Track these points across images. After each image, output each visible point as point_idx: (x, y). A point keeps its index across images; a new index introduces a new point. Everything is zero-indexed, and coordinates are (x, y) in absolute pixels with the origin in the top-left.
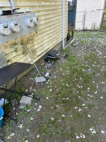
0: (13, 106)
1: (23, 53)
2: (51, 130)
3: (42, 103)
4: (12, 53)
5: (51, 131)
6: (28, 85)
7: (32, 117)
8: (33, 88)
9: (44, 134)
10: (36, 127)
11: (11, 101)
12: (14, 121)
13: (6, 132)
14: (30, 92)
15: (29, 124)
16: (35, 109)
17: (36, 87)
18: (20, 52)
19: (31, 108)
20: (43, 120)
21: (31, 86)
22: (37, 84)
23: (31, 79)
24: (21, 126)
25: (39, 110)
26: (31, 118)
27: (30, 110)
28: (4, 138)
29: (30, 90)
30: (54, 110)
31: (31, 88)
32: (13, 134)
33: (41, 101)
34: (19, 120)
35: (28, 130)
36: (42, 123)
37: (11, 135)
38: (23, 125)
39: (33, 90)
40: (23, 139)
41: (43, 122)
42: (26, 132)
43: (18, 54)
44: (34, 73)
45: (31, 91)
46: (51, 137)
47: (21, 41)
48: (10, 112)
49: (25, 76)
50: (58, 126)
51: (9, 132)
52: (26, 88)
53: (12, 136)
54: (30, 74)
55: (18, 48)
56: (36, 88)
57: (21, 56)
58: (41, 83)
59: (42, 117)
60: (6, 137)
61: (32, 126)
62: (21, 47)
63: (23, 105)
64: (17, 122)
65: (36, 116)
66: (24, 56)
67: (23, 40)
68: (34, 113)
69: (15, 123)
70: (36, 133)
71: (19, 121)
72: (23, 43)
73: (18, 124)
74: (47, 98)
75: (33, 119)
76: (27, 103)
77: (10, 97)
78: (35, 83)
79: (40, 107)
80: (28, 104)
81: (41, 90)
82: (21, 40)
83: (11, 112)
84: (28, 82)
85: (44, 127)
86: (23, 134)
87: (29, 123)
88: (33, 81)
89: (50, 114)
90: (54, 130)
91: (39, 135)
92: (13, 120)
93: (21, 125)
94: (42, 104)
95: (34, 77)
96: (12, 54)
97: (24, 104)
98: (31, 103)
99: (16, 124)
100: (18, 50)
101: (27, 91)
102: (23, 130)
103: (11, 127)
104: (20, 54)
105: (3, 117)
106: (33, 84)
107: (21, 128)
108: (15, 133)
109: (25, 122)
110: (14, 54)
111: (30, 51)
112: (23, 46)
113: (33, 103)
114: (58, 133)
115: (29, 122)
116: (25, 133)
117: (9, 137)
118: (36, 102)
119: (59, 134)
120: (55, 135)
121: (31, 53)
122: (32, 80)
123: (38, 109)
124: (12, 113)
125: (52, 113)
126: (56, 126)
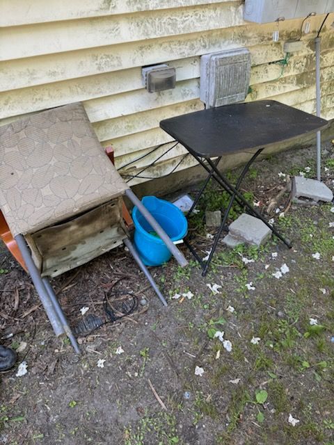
0: (207, 227)
1: (300, 79)
2: (299, 349)
3: (294, 261)
4: (269, 67)
5: (296, 350)
6: (266, 190)
7: (251, 284)
8: (277, 206)
9: (272, 346)
10: (255, 316)
11: (207, 214)
12: (200, 266)
13: (174, 281)
14: (265, 213)
15: (237, 295)
16: (267, 267)
17: (288, 207)
18: (293, 72)
19: (256, 256)
20: (282, 309)
21: (274, 196)
22: (294, 199)
23: (280, 174)
24: (215, 288)
25: (278, 275)
26: (248, 283)
27: (252, 261)
28: (167, 291)
29: (267, 205)
30: (327, 301)
31: (272, 203)
32: (190, 295)
33: (293, 254)
34: (214, 271)
35: (232, 309)
36: (277, 315)
37: (184, 295)
38: (220, 287)
39: (277, 211)
40: (211, 322)
41: (280, 313)
42: (225, 312)
43: (286, 75)
44: (296, 161)
45: (268, 211)
46: (291, 365)
47: (314, 32)
48: (195, 237)
49: (267, 159)
50: (325, 350)
51: (180, 284)
52: (257, 195)
53: (187, 297)
54: (284, 159)
55: (295, 55)
56: (289, 211)
57: (291, 85)
58: (311, 200)
59: (283, 300)
60: (170, 292)
61: (245, 305)
62: (305, 53)
63: (235, 239)
64: (207, 272)
65: (265, 287)
66: (298, 88)
67: (324, 30)
68: (262, 276)
69: (202, 271)
70: (250, 328)
71: (213, 274)
72: (318, 40)
73: (208, 278)
74: (317, 256)
75: (253, 288)
76: (249, 238)
77: (206, 201)
78: (290, 193)
79: (285, 269)
80: (252, 241)
81: (302, 223)
82: (317, 30)
83: (198, 240)
84: (269, 179)
85: (280, 327)
86: (214, 310)
87: (237, 293)
88: (284, 184)
89: (310, 306)
90: (309, 354)
91: (259, 339)
92: (197, 262)
93: (216, 286)
94: (292, 265)
95: (293, 172)
96: (267, 72)
97: (238, 237)
98: (261, 244)
99: (204, 275)
100: (290, 62)
101: (258, 205)
102: (217, 301)
103: (189, 274)
104: (289, 78)
105: (184, 239)
106: (282, 193)
107: (215, 294)
108: (195, 294)
109: (227, 284)
110: (274, 73)
111: (326, 77)
112: (312, 52)
113: (264, 246)
114: (318, 370)
115: (238, 290)
116: (221, 312)
117: (179, 296)
118: (274, 249)
119: (320, 375)
120: (306, 368)
121: (325, 87)
122: (282, 178)
123: (275, 270)
124: (198, 243)
125: (317, 307)
126: (319, 349)
